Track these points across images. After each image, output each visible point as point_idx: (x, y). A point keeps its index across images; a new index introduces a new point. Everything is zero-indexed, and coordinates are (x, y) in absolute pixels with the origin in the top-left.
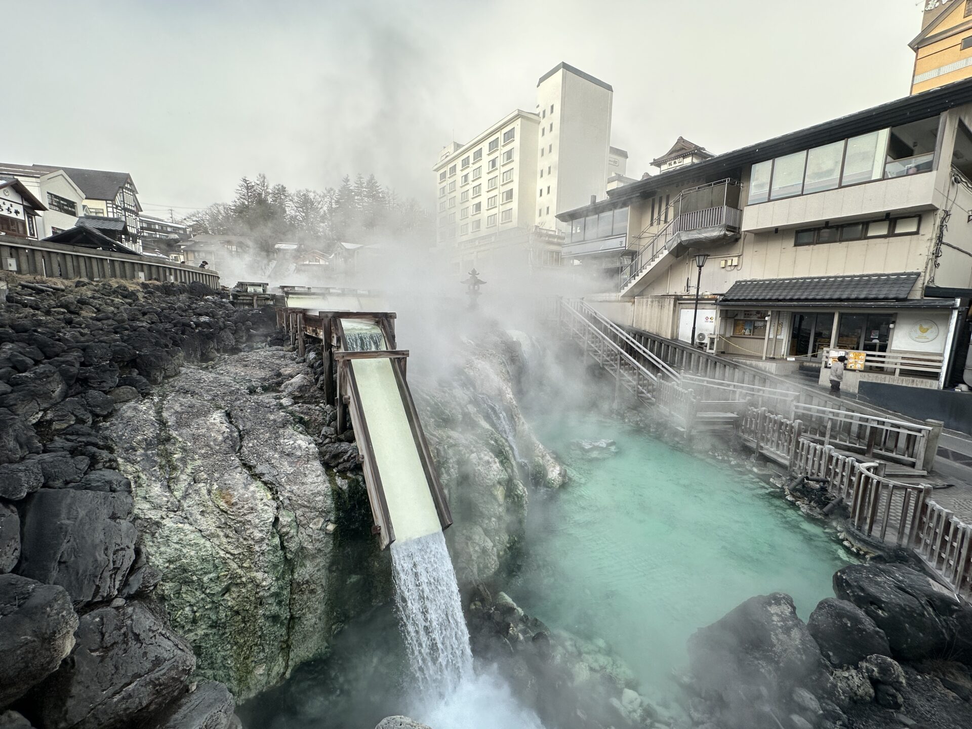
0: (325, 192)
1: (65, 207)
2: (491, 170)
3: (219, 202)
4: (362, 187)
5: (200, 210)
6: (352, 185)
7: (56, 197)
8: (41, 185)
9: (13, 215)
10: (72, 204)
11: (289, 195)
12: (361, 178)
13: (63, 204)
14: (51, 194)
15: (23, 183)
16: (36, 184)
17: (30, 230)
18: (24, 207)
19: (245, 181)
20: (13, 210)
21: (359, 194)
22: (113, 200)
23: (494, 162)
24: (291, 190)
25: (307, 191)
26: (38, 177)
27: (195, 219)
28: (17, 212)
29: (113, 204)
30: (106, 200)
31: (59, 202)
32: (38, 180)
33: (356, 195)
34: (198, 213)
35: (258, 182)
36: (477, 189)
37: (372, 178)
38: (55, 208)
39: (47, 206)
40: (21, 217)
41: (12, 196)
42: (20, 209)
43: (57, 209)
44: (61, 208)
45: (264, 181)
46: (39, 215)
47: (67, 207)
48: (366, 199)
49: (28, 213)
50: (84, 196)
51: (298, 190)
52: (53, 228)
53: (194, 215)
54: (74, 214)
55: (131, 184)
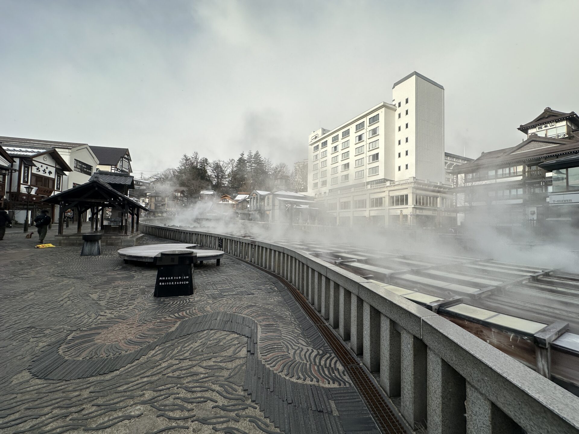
0: (229, 161)
1: (85, 170)
2: (357, 142)
3: (171, 168)
4: (252, 158)
5: (159, 173)
6: (246, 157)
7: (80, 162)
8: (71, 154)
9: (47, 175)
10: (90, 167)
11: (209, 163)
12: (251, 153)
13: (84, 168)
14: (77, 160)
15: (59, 153)
16: (68, 154)
17: (57, 186)
18: (56, 169)
19: (185, 156)
20: (47, 171)
21: (249, 162)
22: (116, 165)
23: (360, 138)
24: (210, 161)
25: (219, 161)
26: (70, 149)
27: (155, 177)
28: (50, 173)
29: (115, 168)
30: (111, 165)
31: (81, 166)
32: (70, 151)
33: (248, 162)
34: (158, 174)
35: (193, 157)
36: (346, 155)
37: (257, 153)
38: (78, 170)
39: (73, 168)
40: (52, 176)
41: (49, 161)
42: (53, 170)
43: (79, 170)
44: (82, 171)
45: (196, 156)
46: (65, 175)
47: (85, 169)
48: (253, 165)
49: (58, 173)
50: (98, 162)
51: (214, 160)
52: (74, 183)
53: (155, 176)
54: (89, 174)
55: (128, 155)
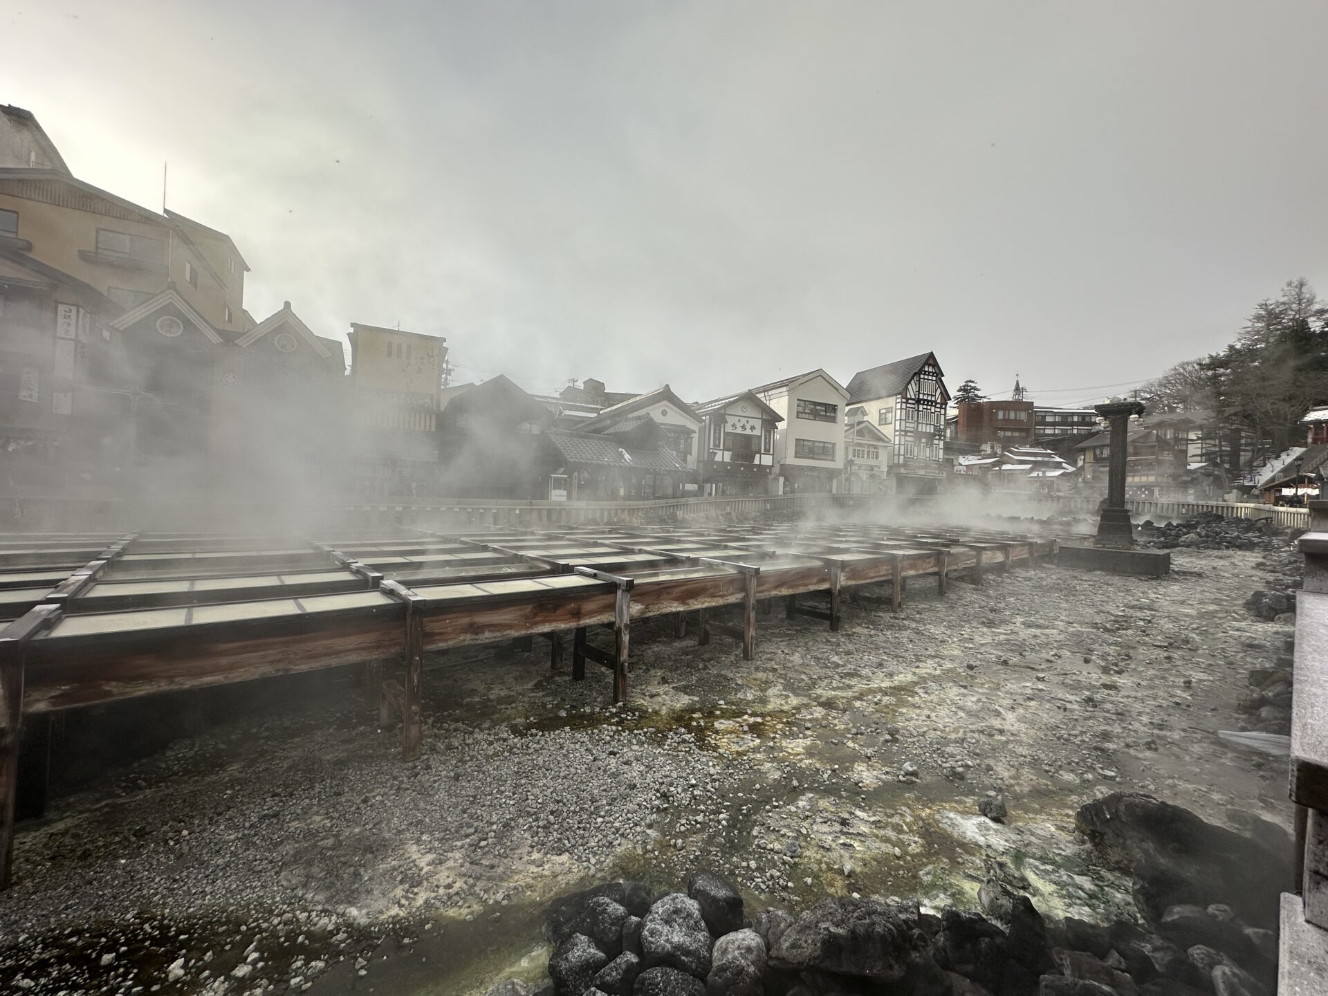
1: (820, 413)
7: (810, 403)
8: (790, 392)
10: (832, 408)
13: (820, 410)
14: (803, 401)
17: (765, 446)
18: (762, 421)
20: (748, 427)
22: (902, 393)
26: (788, 385)
28: (753, 428)
29: (904, 398)
30: (896, 395)
31: (814, 409)
38: (807, 416)
40: (757, 432)
42: (758, 423)
43: (811, 417)
44: (817, 416)
46: (778, 428)
47: (823, 411)
49: (765, 428)
54: (833, 420)
